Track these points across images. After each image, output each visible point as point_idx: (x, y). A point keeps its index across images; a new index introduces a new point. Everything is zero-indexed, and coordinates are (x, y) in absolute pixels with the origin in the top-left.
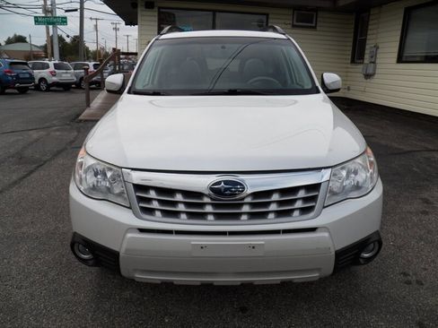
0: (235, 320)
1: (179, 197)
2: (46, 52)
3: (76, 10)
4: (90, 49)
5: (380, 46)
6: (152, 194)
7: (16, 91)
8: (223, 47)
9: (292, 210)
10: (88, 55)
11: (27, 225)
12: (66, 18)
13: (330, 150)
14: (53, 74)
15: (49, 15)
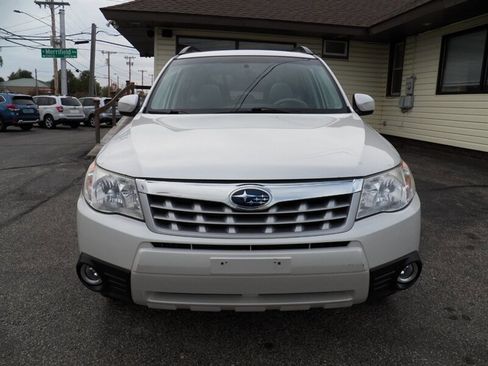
0: (260, 356)
1: (197, 209)
2: (53, 88)
3: (87, 42)
4: (101, 85)
5: (418, 76)
6: (169, 205)
7: (19, 128)
8: (246, 66)
9: (322, 223)
10: (98, 91)
11: (27, 260)
12: (76, 50)
13: (360, 163)
14: (60, 110)
15: (58, 47)
